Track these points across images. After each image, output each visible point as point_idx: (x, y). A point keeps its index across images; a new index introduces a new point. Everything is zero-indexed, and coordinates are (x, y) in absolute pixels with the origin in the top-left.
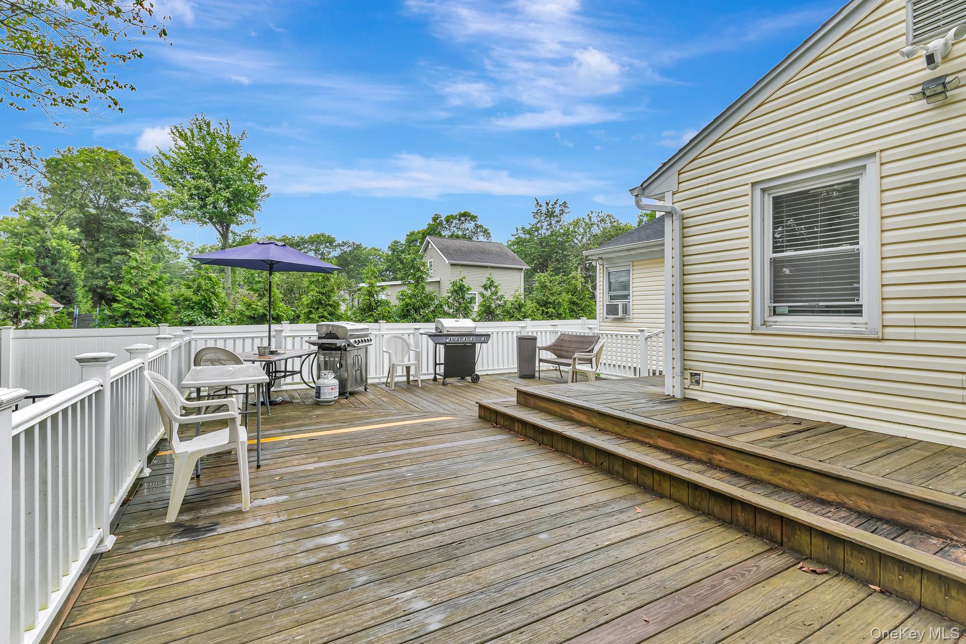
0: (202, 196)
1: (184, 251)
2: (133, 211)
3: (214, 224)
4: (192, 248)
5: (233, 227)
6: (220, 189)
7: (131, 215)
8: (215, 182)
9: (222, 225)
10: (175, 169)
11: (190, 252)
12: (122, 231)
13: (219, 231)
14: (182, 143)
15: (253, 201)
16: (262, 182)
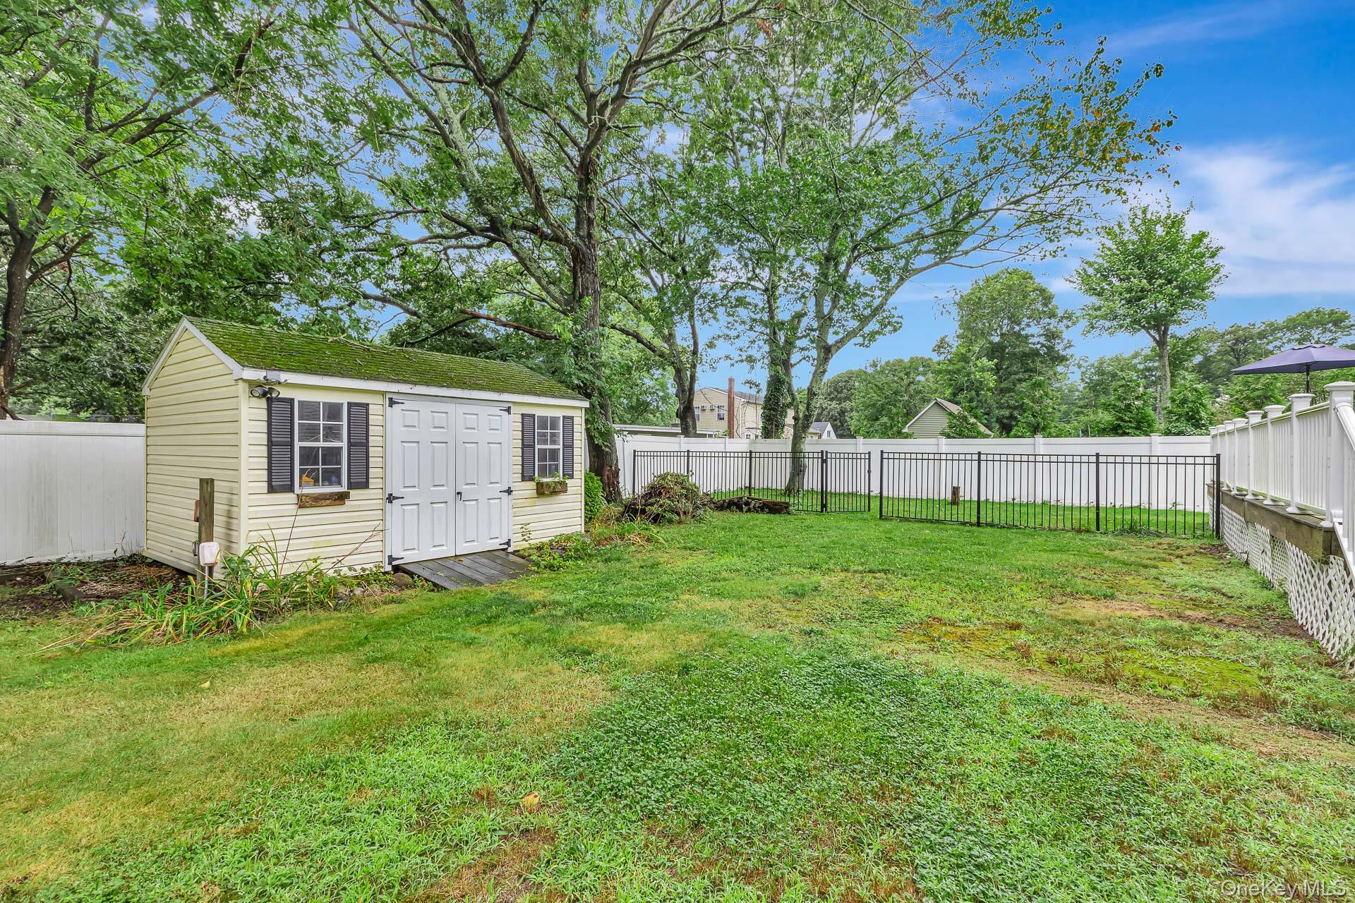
0: (1135, 299)
1: (1075, 369)
2: (1034, 332)
3: (1147, 329)
4: (1085, 364)
5: (1173, 329)
6: (1160, 286)
7: (1033, 336)
8: (1151, 277)
9: (1158, 331)
10: (1099, 275)
11: (1083, 369)
12: (1025, 355)
13: (1154, 337)
14: (1109, 244)
15: (1203, 290)
16: (1217, 260)
